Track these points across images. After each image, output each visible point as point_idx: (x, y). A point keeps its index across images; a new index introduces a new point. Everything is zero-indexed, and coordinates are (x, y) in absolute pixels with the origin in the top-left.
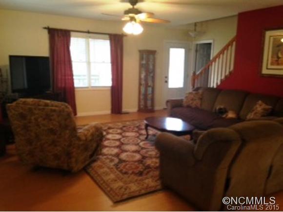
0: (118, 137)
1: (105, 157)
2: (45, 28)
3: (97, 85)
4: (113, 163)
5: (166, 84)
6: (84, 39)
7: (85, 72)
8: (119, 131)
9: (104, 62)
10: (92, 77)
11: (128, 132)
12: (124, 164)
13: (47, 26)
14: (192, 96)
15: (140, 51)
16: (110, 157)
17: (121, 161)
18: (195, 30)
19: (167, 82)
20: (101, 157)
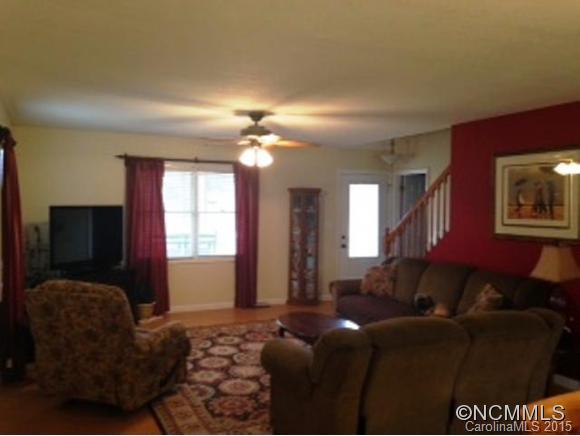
0: (230, 350)
1: (193, 386)
2: (120, 157)
3: (212, 252)
4: (204, 398)
5: (343, 250)
6: (188, 173)
7: (188, 230)
8: (237, 340)
9: (223, 212)
10: (200, 239)
11: (252, 341)
12: (222, 399)
13: (123, 154)
14: (378, 274)
15: (292, 191)
16: (202, 387)
17: (219, 394)
18: (392, 152)
19: (345, 246)
20: (186, 385)
